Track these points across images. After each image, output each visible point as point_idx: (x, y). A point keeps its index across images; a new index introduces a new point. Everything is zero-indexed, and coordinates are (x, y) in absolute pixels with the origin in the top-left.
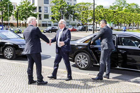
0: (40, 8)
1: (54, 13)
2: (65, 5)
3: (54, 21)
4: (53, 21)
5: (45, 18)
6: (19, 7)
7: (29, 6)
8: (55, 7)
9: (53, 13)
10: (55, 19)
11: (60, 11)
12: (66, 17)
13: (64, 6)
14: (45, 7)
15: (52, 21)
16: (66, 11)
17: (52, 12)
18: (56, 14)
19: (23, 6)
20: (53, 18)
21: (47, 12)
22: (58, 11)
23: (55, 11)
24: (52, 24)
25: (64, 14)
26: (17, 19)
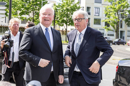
0: (88, 8)
1: (109, 17)
2: (126, 5)
3: (109, 28)
4: (107, 28)
5: (95, 24)
6: (57, 6)
7: (72, 5)
8: (111, 8)
9: (107, 17)
10: (110, 25)
11: (118, 14)
12: (127, 23)
13: (124, 7)
14: (96, 8)
15: (105, 28)
16: (127, 13)
17: (106, 15)
18: (112, 19)
19: (64, 6)
20: (107, 24)
21: (99, 15)
22: (115, 14)
23: (111, 13)
24: (105, 34)
25: (125, 19)
26: (54, 24)
